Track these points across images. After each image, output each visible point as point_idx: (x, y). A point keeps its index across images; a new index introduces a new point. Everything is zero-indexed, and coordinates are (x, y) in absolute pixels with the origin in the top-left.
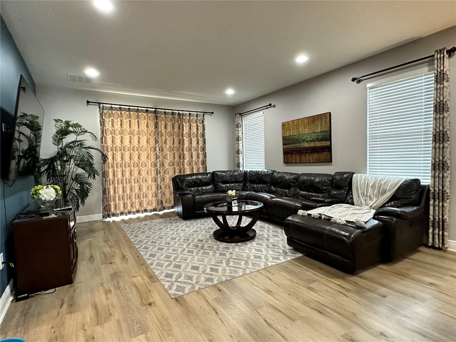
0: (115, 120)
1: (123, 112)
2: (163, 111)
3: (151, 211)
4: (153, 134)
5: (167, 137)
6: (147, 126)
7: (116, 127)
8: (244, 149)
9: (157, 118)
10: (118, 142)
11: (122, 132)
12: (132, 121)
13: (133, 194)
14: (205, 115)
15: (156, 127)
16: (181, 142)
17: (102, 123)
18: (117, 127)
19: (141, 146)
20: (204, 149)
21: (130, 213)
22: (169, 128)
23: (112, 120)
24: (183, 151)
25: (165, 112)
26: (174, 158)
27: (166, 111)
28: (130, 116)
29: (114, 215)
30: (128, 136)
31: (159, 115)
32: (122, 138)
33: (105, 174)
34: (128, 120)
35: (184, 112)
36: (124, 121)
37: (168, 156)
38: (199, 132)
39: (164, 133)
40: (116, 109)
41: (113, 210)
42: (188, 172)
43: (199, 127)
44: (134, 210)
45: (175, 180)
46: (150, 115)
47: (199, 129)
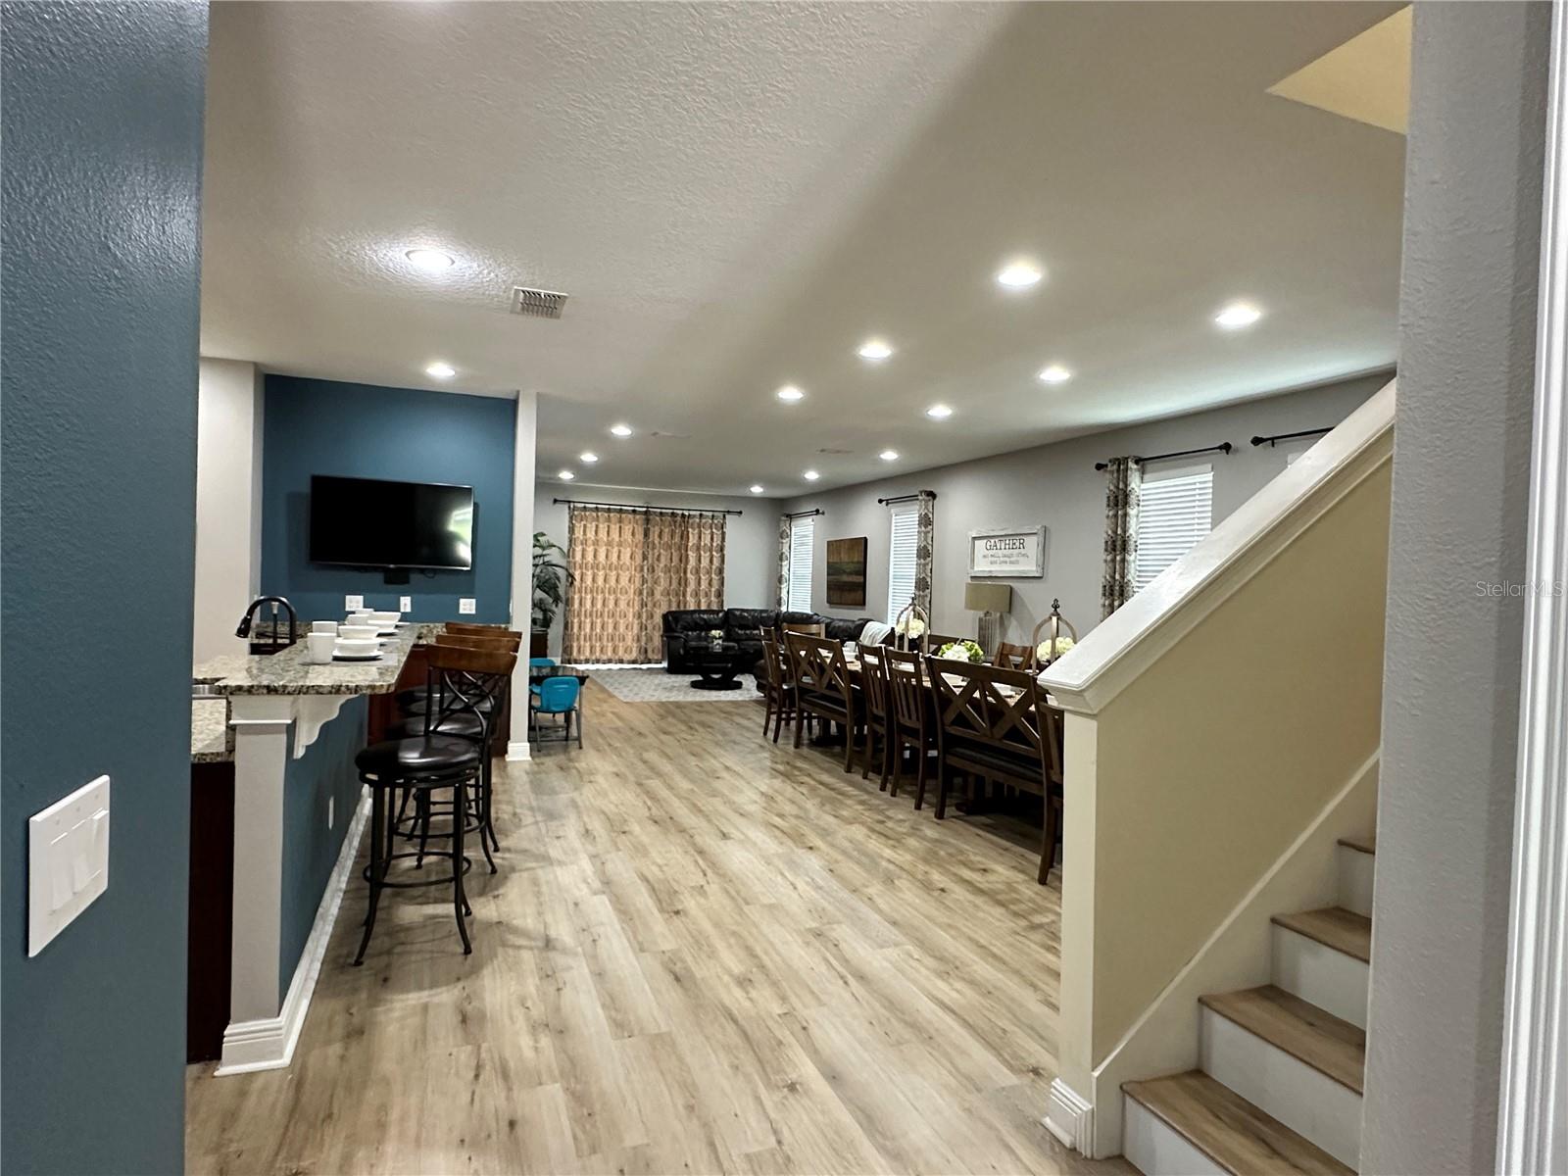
0: (589, 525)
1: (600, 514)
2: (659, 510)
3: (629, 662)
4: (640, 545)
5: (662, 551)
6: (633, 534)
7: (588, 535)
8: (791, 576)
9: (647, 521)
10: (590, 558)
11: (596, 543)
12: (613, 526)
13: (605, 633)
14: (727, 517)
15: (646, 534)
16: (684, 560)
17: (572, 530)
18: (591, 535)
19: (621, 563)
20: (721, 571)
21: (598, 661)
22: (666, 538)
23: (585, 526)
24: (685, 573)
25: (661, 513)
26: (670, 585)
27: (664, 511)
28: (609, 519)
29: (576, 662)
30: (604, 548)
31: (651, 517)
32: (596, 551)
33: (568, 602)
34: (607, 524)
35: (692, 513)
36: (601, 526)
37: (662, 580)
38: (715, 544)
39: (658, 545)
40: (591, 509)
41: (575, 654)
42: (692, 607)
43: (715, 536)
44: (605, 657)
45: (665, 617)
46: (638, 517)
47: (715, 539)
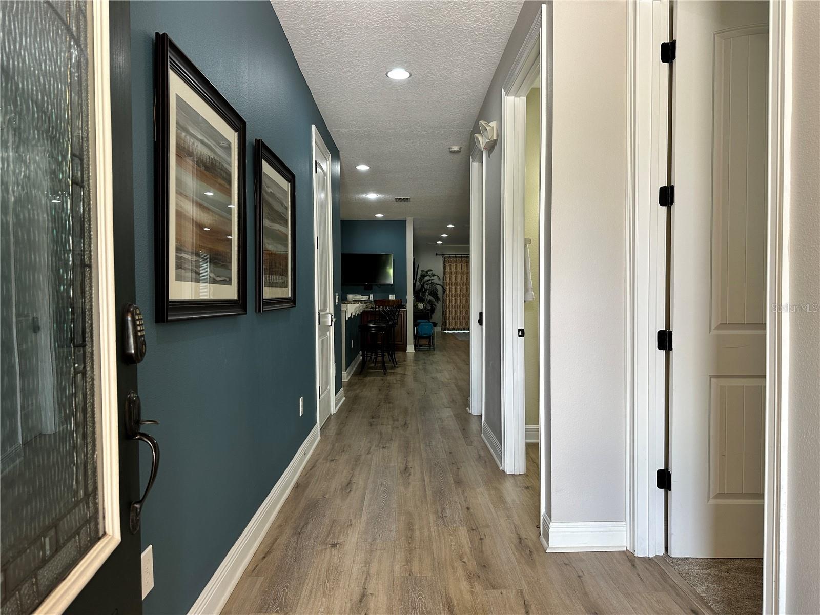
0: (452, 265)
1: (457, 259)
7: (452, 270)
10: (453, 280)
11: (456, 273)
13: (461, 316)
17: (444, 267)
21: (459, 329)
23: (450, 265)
29: (449, 329)
30: (460, 275)
32: (456, 277)
33: (444, 301)
36: (458, 265)
40: (452, 257)
41: (448, 325)
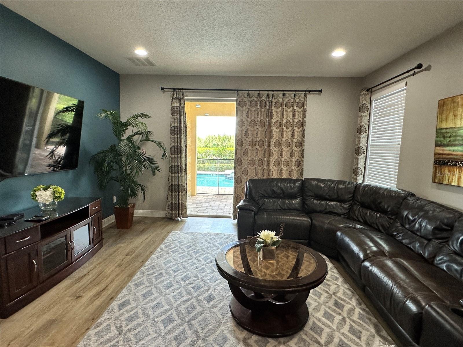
2: (247, 93)
5: (249, 127)
8: (369, 147)
14: (308, 96)
16: (268, 134)
22: (253, 116)
24: (269, 146)
25: (249, 95)
26: (256, 156)
27: (251, 93)
35: (275, 93)
37: (249, 152)
38: (296, 121)
43: (296, 113)
47: (296, 117)
